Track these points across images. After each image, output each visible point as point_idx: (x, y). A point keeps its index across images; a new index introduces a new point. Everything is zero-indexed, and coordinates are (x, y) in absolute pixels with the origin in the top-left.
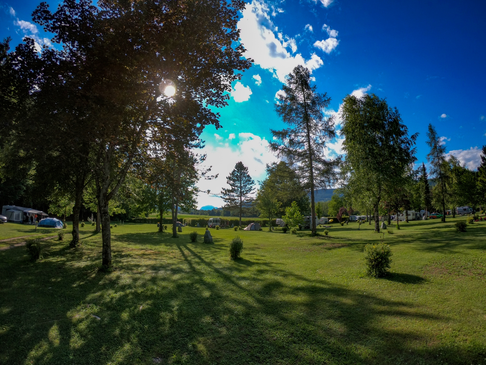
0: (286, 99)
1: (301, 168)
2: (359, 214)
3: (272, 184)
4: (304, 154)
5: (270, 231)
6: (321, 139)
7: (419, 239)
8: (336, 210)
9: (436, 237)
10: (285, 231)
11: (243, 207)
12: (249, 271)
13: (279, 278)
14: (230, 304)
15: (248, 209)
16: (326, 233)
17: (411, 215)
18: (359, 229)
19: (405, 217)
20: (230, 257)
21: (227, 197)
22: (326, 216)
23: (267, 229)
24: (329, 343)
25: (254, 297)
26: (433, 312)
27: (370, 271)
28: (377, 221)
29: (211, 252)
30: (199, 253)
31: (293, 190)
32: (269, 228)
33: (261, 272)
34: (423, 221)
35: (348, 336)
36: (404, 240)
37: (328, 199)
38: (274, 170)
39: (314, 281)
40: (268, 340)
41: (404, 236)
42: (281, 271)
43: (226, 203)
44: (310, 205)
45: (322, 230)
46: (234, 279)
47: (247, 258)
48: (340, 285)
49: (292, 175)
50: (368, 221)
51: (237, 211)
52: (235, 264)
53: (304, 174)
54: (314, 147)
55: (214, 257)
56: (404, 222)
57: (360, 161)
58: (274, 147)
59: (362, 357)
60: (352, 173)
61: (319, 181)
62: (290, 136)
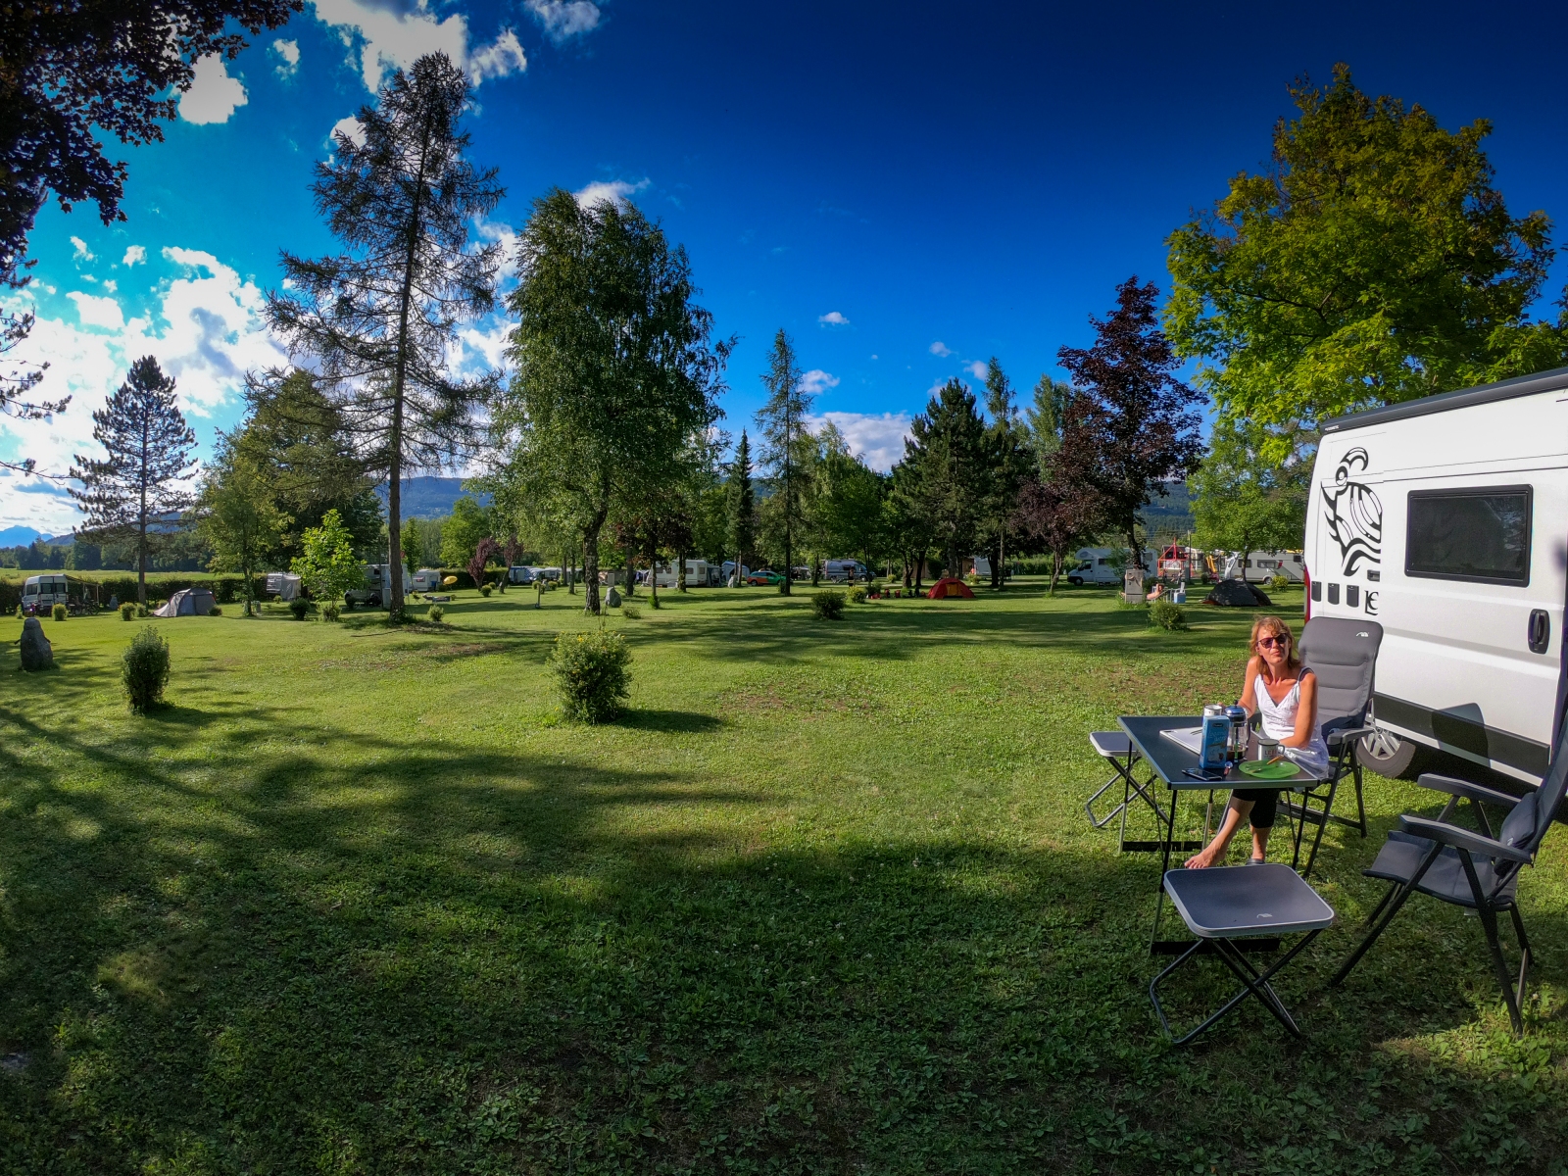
0: (362, 154)
1: (364, 400)
2: (540, 564)
3: (261, 448)
4: (381, 353)
5: (250, 615)
6: (444, 310)
7: (711, 632)
8: (466, 546)
9: (760, 627)
10: (300, 611)
11: (151, 528)
12: (203, 740)
13: (305, 750)
14: (171, 845)
15: (169, 537)
16: (437, 617)
17: (696, 571)
18: (537, 607)
19: (675, 574)
20: (127, 702)
21: (92, 492)
22: (436, 566)
23: (238, 609)
24: (490, 887)
25: (240, 811)
26: (746, 787)
27: (571, 707)
28: (594, 583)
29: (55, 697)
30: (16, 704)
31: (331, 471)
32: (245, 604)
33: (245, 738)
34: (730, 590)
35: (536, 863)
36: (669, 634)
37: (442, 512)
38: (273, 396)
39: (414, 745)
40: (321, 913)
41: (669, 625)
42: (307, 729)
43: (87, 517)
44: (385, 529)
45: (423, 608)
46: (162, 772)
47: (186, 702)
48: (491, 748)
49: (331, 419)
50: (565, 585)
51: (127, 546)
52: (151, 725)
53: (372, 421)
54: (416, 332)
55: (69, 713)
56: (672, 591)
57: (557, 395)
58: (283, 314)
59: (583, 900)
60: (526, 432)
61: (420, 446)
62: (342, 284)
